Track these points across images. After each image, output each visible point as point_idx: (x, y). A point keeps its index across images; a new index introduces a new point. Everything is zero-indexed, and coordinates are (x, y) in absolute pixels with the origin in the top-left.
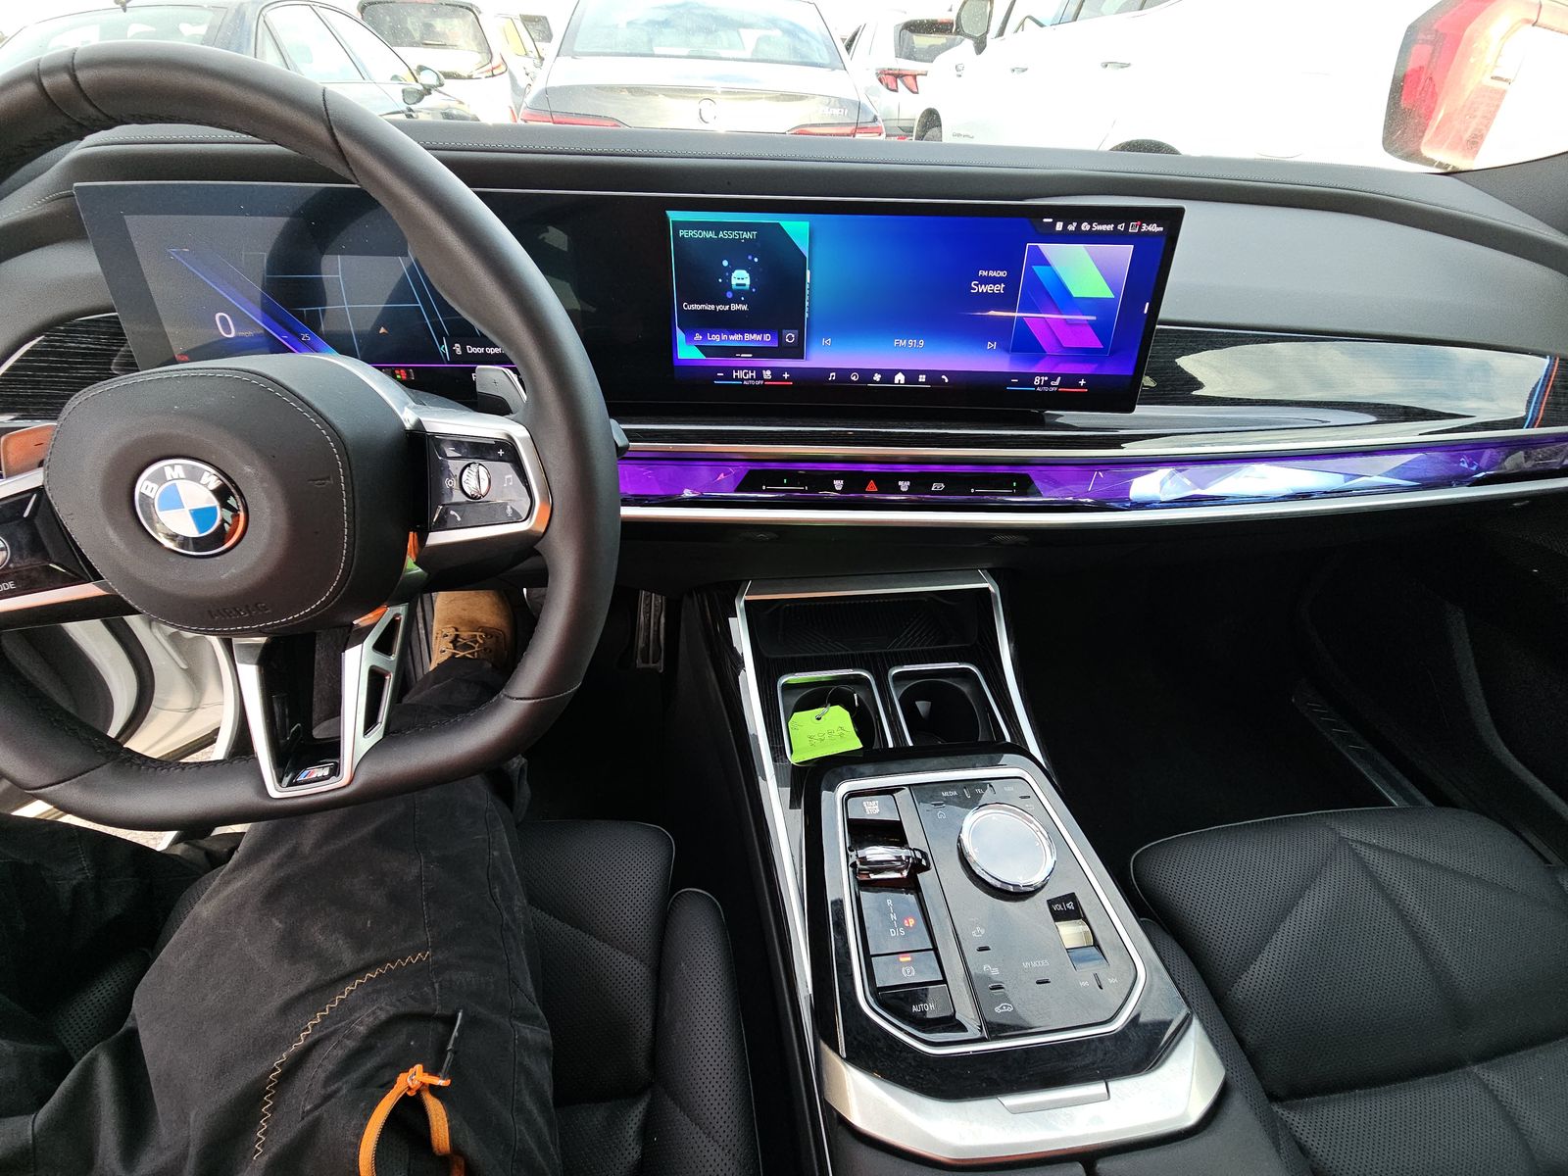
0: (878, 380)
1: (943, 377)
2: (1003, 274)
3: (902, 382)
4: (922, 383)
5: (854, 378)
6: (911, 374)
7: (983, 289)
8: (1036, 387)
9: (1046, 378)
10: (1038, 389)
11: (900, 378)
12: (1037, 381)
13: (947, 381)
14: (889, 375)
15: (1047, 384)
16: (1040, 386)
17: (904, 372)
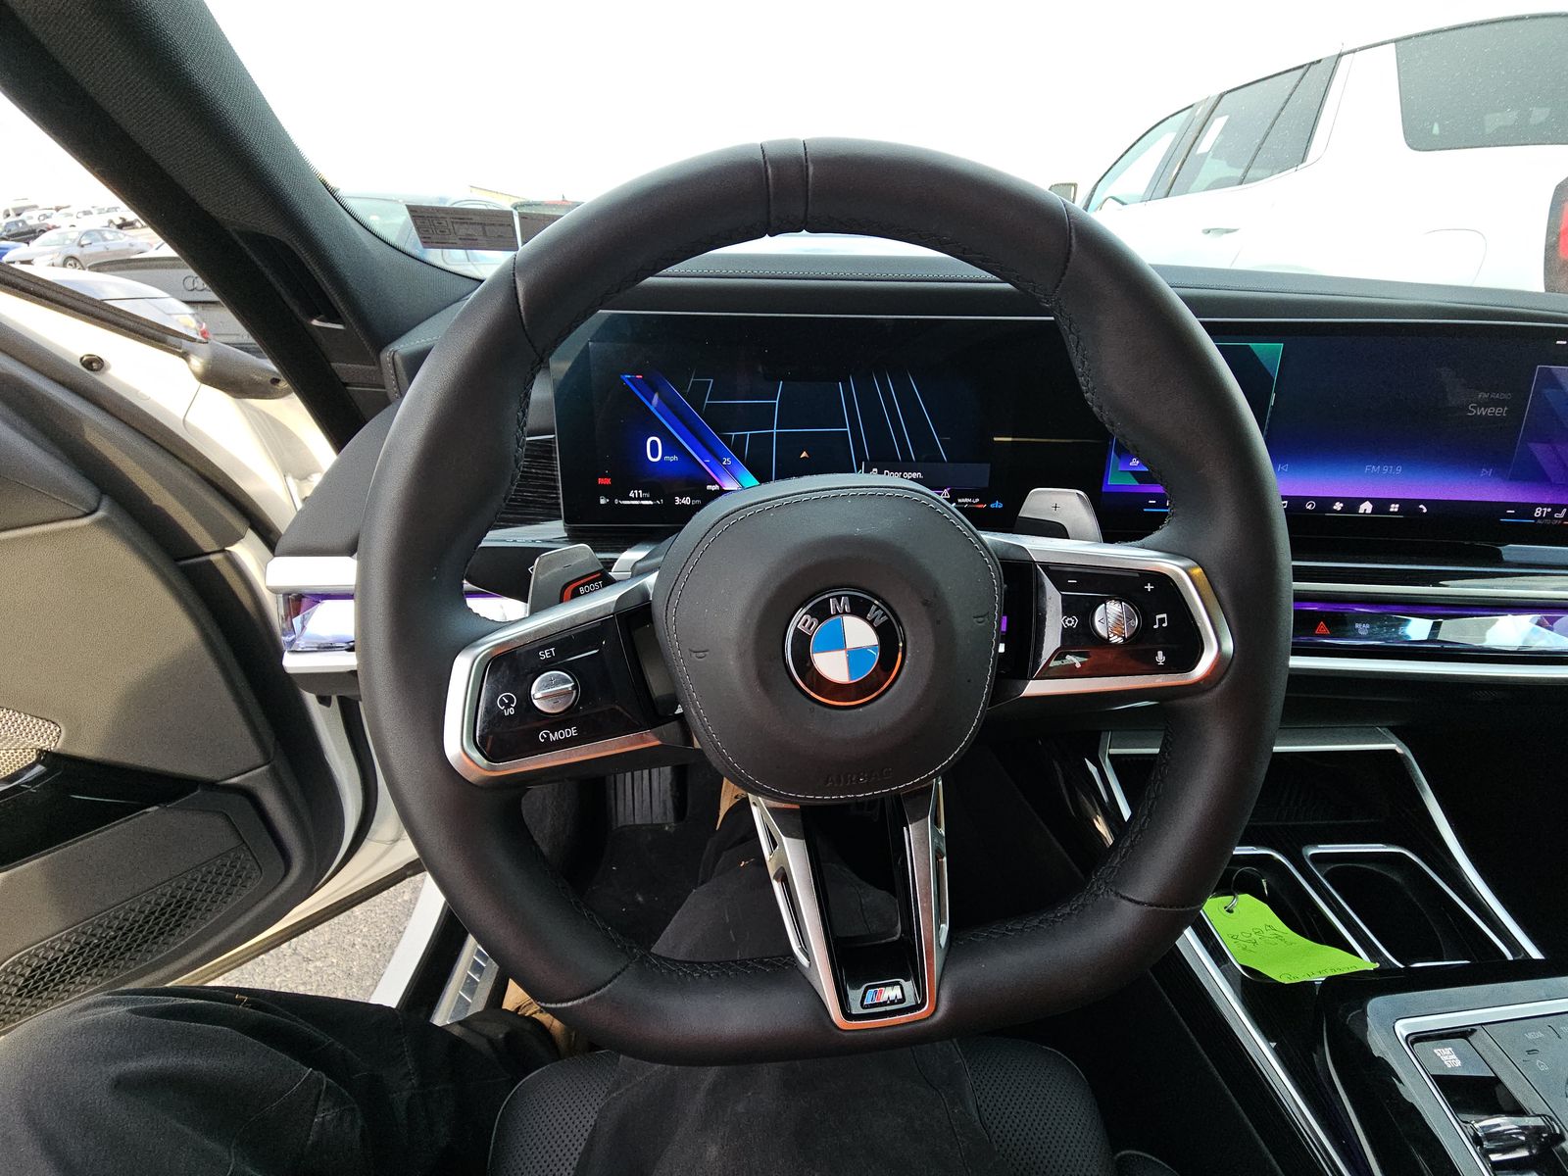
0: (1339, 509)
1: (1421, 506)
2: (1506, 396)
3: (1369, 511)
4: (1394, 513)
5: (1309, 507)
6: (1380, 505)
7: (1482, 411)
8: (1536, 519)
9: (1549, 510)
10: (1539, 522)
11: (1366, 507)
12: (1538, 512)
13: (1425, 510)
14: (1352, 504)
15: (1550, 515)
16: (1541, 517)
17: (1371, 500)
